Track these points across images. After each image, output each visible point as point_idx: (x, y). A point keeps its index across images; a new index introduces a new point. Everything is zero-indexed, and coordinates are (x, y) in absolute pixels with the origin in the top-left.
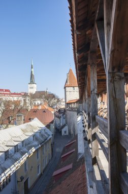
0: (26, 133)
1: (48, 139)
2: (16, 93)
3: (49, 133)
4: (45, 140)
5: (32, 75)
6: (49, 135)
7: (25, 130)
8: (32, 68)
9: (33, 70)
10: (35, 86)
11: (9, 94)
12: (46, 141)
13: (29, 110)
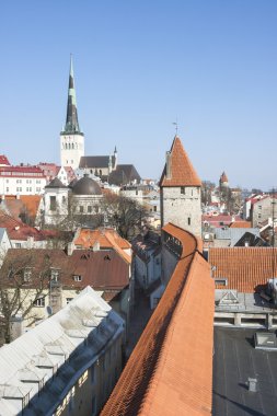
0: (70, 332)
1: (115, 337)
2: (25, 164)
3: (117, 322)
4: (109, 341)
5: (70, 110)
6: (117, 327)
7: (68, 322)
8: (71, 86)
9: (73, 92)
10: (79, 139)
11: (7, 170)
12: (111, 342)
13: (70, 253)
